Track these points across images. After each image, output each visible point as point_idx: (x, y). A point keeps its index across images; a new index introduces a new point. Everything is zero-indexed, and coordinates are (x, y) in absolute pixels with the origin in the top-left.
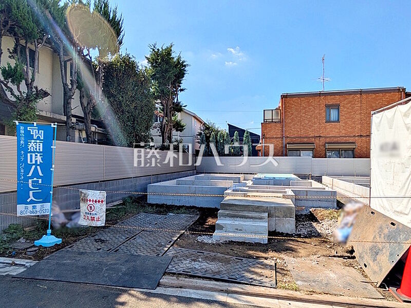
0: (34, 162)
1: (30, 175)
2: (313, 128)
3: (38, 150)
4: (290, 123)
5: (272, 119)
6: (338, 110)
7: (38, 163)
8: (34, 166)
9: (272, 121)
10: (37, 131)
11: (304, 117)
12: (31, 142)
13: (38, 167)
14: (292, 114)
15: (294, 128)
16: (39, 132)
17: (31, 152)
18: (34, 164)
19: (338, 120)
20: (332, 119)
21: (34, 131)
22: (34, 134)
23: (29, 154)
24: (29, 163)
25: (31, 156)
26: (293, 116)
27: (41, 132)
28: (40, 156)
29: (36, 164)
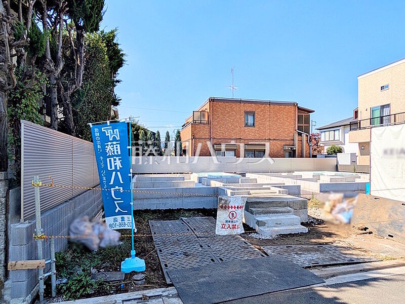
0: (113, 168)
1: (112, 183)
2: (235, 131)
3: (116, 154)
4: (216, 125)
5: (201, 121)
6: (254, 117)
7: (118, 169)
8: (114, 173)
9: (201, 123)
10: (112, 131)
11: (228, 120)
12: (108, 145)
13: (119, 173)
14: (218, 117)
15: (220, 130)
16: (113, 132)
17: (110, 157)
18: (113, 171)
19: (254, 125)
20: (249, 124)
21: (109, 131)
22: (109, 135)
23: (108, 159)
24: (109, 169)
25: (110, 160)
26: (219, 119)
27: (116, 131)
28: (119, 159)
29: (116, 170)
